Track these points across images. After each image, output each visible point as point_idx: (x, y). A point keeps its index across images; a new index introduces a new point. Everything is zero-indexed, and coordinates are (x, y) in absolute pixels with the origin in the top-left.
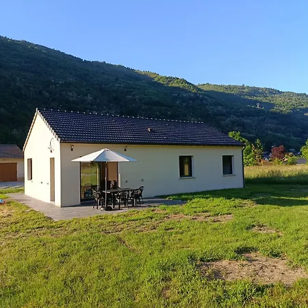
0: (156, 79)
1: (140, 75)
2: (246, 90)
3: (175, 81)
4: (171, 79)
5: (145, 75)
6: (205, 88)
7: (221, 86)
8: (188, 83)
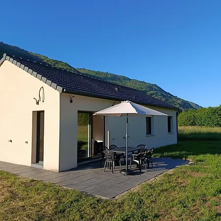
0: (45, 61)
1: (33, 56)
2: (109, 76)
3: (60, 64)
4: (57, 62)
5: (36, 56)
6: (82, 71)
7: (93, 71)
8: (70, 66)
